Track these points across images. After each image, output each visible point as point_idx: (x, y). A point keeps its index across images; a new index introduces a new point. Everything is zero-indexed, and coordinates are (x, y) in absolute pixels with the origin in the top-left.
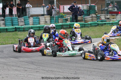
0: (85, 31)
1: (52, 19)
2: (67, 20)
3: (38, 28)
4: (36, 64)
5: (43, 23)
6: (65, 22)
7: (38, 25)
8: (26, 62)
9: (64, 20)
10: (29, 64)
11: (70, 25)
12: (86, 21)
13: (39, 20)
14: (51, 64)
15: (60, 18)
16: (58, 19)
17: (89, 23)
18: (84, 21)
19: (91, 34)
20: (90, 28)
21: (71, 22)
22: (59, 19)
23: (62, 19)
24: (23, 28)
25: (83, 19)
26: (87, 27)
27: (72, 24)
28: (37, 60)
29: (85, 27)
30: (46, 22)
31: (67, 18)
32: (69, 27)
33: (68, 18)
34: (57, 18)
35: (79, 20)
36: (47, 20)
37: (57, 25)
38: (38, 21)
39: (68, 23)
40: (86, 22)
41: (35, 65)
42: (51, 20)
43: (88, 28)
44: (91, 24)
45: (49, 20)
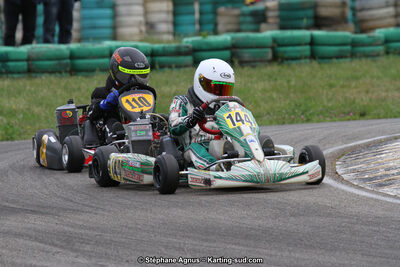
0: (357, 78)
1: (183, 9)
2: (260, 18)
3: (103, 57)
4: (88, 248)
5: (135, 30)
6: (252, 27)
7: (108, 44)
8: (36, 239)
9: (243, 15)
10: (48, 247)
11: (277, 43)
12: (362, 26)
13: (115, 16)
14: (166, 247)
15: (223, 4)
16: (215, 13)
17: (379, 33)
18: (351, 26)
19: (384, 94)
20: (384, 60)
21: (282, 28)
22: (222, 9)
23: (236, 12)
24: (29, 59)
25: (349, 14)
26: (366, 56)
27: (283, 39)
28: (90, 229)
29: (353, 55)
30: (150, 26)
31: (260, 6)
32: (270, 56)
33: (267, 9)
34: (208, 8)
35: (326, 18)
36: (154, 18)
37: (207, 44)
38: (108, 22)
39: (268, 33)
40: (363, 31)
41: (84, 254)
42: (175, 14)
43: (369, 60)
44: (387, 41)
45: (163, 16)
